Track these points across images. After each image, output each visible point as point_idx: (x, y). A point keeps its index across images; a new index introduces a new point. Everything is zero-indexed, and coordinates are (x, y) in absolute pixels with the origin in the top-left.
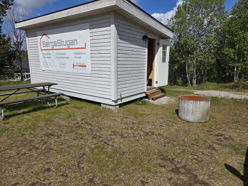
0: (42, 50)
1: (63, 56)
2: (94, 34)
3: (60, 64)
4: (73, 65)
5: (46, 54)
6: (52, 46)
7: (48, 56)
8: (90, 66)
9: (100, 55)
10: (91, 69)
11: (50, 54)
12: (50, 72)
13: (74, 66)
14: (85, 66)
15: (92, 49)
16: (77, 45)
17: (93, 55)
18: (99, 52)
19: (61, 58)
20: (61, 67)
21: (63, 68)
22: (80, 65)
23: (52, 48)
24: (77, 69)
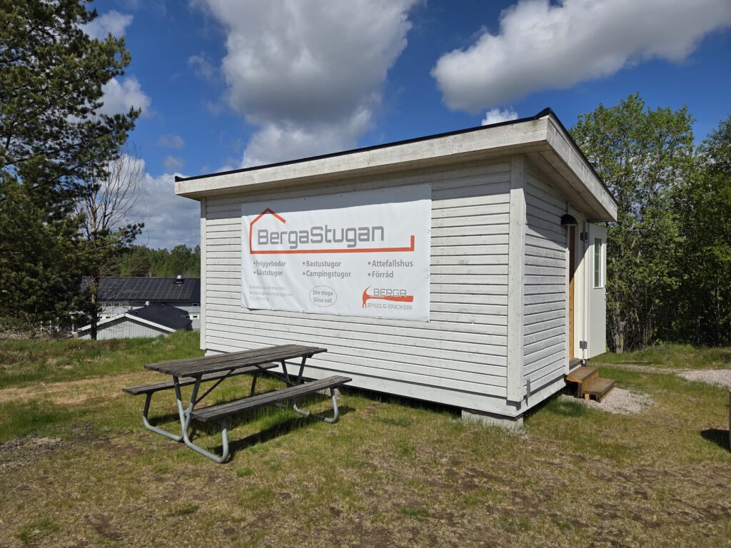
0: (252, 252)
1: (328, 269)
2: (446, 213)
3: (315, 293)
4: (365, 294)
5: (266, 264)
6: (290, 242)
7: (273, 269)
8: (429, 297)
9: (465, 269)
10: (428, 307)
11: (280, 264)
12: (276, 313)
13: (366, 297)
14: (410, 299)
15: (438, 251)
16: (382, 239)
17: (438, 269)
18: (462, 261)
19: (320, 274)
20: (316, 300)
21: (327, 304)
22: (389, 295)
23: (291, 247)
24: (378, 306)
